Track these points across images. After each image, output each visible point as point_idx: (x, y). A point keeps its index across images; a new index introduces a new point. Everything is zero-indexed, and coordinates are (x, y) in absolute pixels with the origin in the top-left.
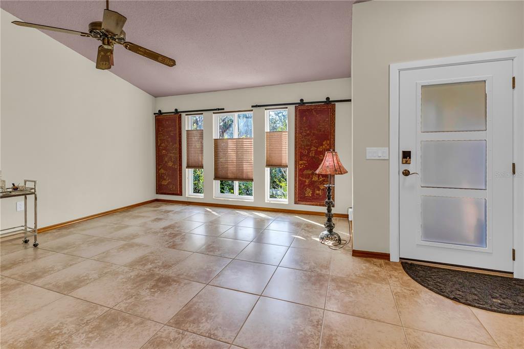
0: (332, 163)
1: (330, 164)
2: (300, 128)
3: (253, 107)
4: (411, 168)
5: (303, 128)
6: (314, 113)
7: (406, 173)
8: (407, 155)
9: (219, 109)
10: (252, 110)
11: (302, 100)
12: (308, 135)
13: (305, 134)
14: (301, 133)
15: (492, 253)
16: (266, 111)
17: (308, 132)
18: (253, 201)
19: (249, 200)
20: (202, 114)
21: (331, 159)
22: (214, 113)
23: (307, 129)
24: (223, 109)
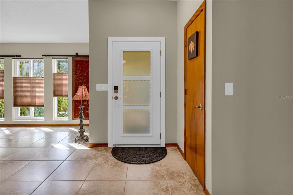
0: (81, 93)
1: (80, 94)
2: (76, 72)
3: (43, 56)
4: (118, 95)
5: (77, 72)
6: (84, 62)
7: (116, 98)
8: (116, 88)
9: (17, 56)
10: (43, 58)
11: (77, 54)
12: (81, 76)
13: (79, 75)
14: (76, 75)
15: (152, 136)
16: (53, 59)
17: (81, 74)
18: (44, 120)
19: (41, 119)
20: (3, 58)
21: (81, 91)
22: (13, 58)
23: (80, 72)
24: (21, 56)
